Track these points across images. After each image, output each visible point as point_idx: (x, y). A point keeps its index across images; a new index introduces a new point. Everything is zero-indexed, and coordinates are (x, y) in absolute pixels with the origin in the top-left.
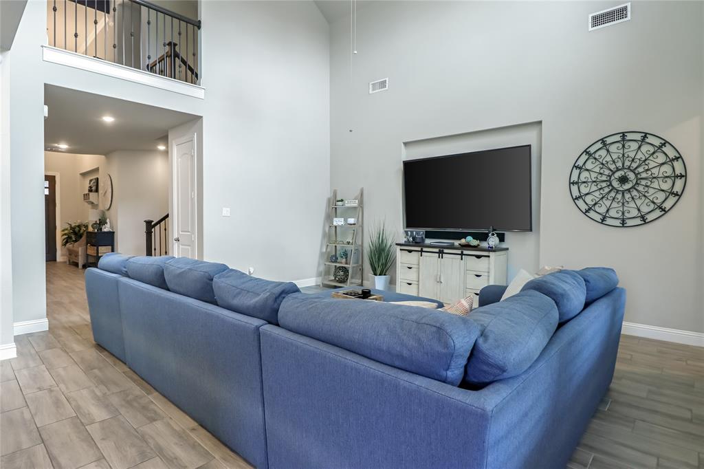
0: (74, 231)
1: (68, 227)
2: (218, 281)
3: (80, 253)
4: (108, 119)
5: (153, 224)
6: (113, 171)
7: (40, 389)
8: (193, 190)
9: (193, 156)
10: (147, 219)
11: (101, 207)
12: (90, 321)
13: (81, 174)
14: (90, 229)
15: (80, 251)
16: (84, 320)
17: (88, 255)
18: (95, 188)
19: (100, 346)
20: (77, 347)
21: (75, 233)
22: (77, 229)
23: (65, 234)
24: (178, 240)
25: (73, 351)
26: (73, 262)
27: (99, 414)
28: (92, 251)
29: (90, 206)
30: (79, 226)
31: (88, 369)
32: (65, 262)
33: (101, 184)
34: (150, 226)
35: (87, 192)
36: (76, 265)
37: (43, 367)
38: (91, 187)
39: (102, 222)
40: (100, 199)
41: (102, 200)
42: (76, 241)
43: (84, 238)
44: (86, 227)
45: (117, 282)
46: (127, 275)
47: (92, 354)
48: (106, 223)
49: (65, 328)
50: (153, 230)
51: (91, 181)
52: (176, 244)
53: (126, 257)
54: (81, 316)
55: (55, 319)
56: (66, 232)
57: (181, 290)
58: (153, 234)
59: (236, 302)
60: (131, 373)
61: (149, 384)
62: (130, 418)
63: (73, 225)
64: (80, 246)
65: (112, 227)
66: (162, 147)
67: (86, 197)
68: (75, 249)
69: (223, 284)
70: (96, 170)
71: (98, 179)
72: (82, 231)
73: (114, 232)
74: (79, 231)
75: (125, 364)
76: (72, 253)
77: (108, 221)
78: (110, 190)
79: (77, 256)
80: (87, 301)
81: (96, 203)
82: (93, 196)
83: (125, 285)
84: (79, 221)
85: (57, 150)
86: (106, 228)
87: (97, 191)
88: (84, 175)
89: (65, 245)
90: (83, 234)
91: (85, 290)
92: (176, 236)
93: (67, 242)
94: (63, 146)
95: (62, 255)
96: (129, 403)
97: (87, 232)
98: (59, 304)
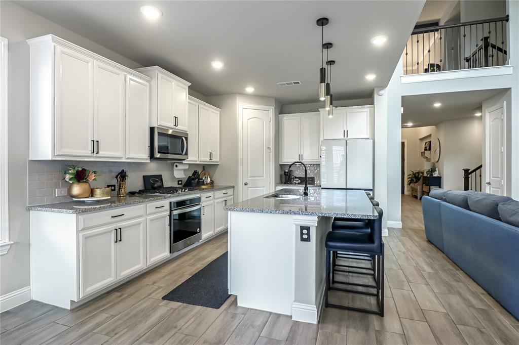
0: (415, 176)
1: (411, 173)
2: (501, 206)
3: (418, 190)
4: (437, 105)
5: (470, 171)
6: (440, 136)
7: (399, 251)
8: (502, 145)
9: (503, 120)
10: (465, 168)
11: (432, 161)
12: (424, 229)
13: (420, 139)
14: (425, 175)
15: (419, 188)
16: (421, 227)
17: (423, 191)
18: (429, 148)
19: (430, 242)
20: (416, 238)
21: (415, 177)
22: (417, 175)
23: (410, 178)
24: (489, 184)
25: (415, 240)
26: (414, 195)
27: (428, 269)
28: (426, 189)
29: (425, 160)
30: (418, 173)
31: (423, 250)
32: (410, 195)
33: (432, 145)
34: (467, 173)
35: (423, 151)
36: (416, 197)
37: (400, 243)
38: (426, 147)
39: (433, 170)
40: (432, 155)
41: (433, 155)
42: (416, 182)
43: (421, 180)
44: (423, 173)
45: (440, 204)
46: (445, 201)
47: (425, 244)
48: (436, 171)
49: (410, 229)
50: (470, 176)
51: (426, 143)
52: (488, 187)
53: (446, 191)
54: (420, 224)
55: (405, 224)
56: (410, 176)
57: (478, 211)
58: (470, 179)
59: (512, 219)
60: (447, 258)
61: (457, 266)
62: (444, 276)
63: (414, 173)
64: (419, 185)
65: (439, 173)
66: (478, 114)
67: (423, 154)
68: (416, 187)
69: (504, 208)
70: (430, 136)
71: (430, 141)
72: (420, 176)
73: (441, 177)
74: (418, 176)
75: (444, 253)
76: (413, 190)
77: (437, 169)
78: (439, 149)
79: (416, 192)
80: (423, 218)
81: (429, 158)
82: (427, 153)
83: (444, 205)
84: (418, 170)
85: (406, 127)
86: (436, 174)
87: (430, 149)
88: (421, 139)
89: (409, 184)
90: (420, 178)
91: (422, 211)
92: (488, 181)
93: (410, 183)
94: (410, 124)
95: (408, 191)
96: (445, 270)
97: (424, 177)
98: (408, 217)
